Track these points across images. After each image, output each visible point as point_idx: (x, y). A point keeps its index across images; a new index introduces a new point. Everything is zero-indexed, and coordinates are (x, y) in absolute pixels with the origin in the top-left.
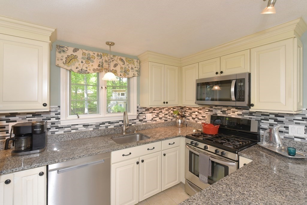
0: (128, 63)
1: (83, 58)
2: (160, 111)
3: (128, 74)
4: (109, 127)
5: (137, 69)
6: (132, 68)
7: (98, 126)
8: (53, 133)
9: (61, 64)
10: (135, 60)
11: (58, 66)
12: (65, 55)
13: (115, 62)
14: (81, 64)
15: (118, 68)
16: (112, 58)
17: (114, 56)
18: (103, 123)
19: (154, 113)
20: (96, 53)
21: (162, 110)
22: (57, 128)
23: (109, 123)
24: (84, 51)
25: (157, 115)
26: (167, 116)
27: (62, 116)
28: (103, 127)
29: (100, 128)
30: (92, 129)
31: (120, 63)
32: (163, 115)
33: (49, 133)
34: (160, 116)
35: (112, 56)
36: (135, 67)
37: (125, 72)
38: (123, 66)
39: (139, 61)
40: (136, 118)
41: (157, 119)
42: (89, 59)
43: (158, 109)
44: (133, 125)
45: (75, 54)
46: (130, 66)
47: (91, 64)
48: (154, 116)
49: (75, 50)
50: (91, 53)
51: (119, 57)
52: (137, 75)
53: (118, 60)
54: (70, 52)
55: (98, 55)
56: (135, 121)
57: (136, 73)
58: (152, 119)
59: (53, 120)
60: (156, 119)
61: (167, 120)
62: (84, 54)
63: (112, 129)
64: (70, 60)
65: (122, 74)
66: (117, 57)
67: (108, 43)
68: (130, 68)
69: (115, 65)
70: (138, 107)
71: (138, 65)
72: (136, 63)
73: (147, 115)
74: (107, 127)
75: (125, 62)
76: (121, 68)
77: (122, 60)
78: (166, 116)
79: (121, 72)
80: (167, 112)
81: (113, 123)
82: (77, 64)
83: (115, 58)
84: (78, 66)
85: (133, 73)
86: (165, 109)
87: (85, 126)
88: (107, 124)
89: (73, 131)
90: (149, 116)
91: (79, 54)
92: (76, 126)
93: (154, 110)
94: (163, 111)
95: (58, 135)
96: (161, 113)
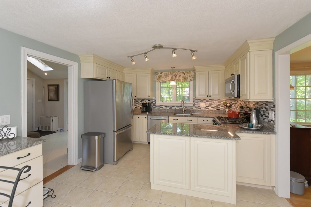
0: (187, 74)
1: (164, 76)
2: (212, 102)
3: (187, 80)
4: (177, 109)
5: (193, 76)
6: (190, 76)
7: (171, 107)
8: (154, 108)
9: (156, 80)
10: (192, 71)
11: (155, 81)
12: (158, 76)
13: (179, 75)
14: (164, 79)
15: (181, 78)
16: (177, 73)
17: (179, 71)
18: (174, 106)
19: (207, 103)
20: (170, 72)
21: (214, 102)
22: (155, 106)
23: (177, 106)
24: (165, 72)
25: (210, 105)
26: (220, 106)
27: (157, 101)
28: (173, 108)
29: (172, 109)
30: (168, 108)
31: (183, 74)
32: (216, 105)
33: (153, 108)
34: (213, 106)
35: (177, 72)
36: (192, 75)
37: (185, 79)
38: (184, 76)
39: (194, 71)
40: (193, 105)
41: (210, 107)
42: (167, 76)
43: (210, 101)
44: (190, 109)
45: (161, 75)
46: (188, 75)
47: (168, 78)
48: (207, 105)
49: (161, 73)
50: (168, 73)
51: (182, 72)
52: (193, 80)
53: (181, 73)
54: (159, 74)
55: (171, 73)
56: (192, 107)
57: (192, 79)
58: (205, 107)
59: (154, 103)
60: (208, 107)
61: (219, 109)
62: (165, 74)
63: (178, 110)
64: (160, 77)
65: (183, 81)
66: (180, 72)
67: (172, 68)
68: (188, 76)
69: (179, 76)
70: (194, 99)
71: (194, 73)
72: (192, 73)
73: (201, 104)
74: (175, 108)
75: (185, 73)
76: (183, 77)
77: (183, 73)
78: (218, 106)
79: (183, 79)
80: (219, 104)
81: (178, 107)
82: (162, 79)
83: (180, 73)
84: (162, 80)
85: (190, 79)
86: (217, 101)
87: (166, 107)
88: (175, 107)
89: (161, 108)
90: (203, 105)
91: (163, 74)
92: (162, 106)
93: (207, 101)
94: (216, 102)
95: (156, 109)
96: (214, 104)
